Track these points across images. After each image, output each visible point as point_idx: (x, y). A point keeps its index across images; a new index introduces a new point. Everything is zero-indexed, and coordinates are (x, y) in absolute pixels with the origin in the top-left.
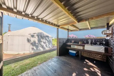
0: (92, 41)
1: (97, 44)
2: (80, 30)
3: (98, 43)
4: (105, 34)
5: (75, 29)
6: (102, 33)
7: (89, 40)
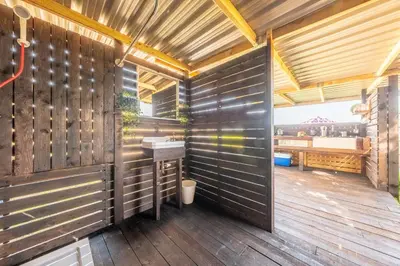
0: (329, 129)
1: (340, 134)
2: (297, 103)
3: (344, 133)
4: (357, 112)
5: (286, 101)
6: (352, 110)
7: (322, 128)
